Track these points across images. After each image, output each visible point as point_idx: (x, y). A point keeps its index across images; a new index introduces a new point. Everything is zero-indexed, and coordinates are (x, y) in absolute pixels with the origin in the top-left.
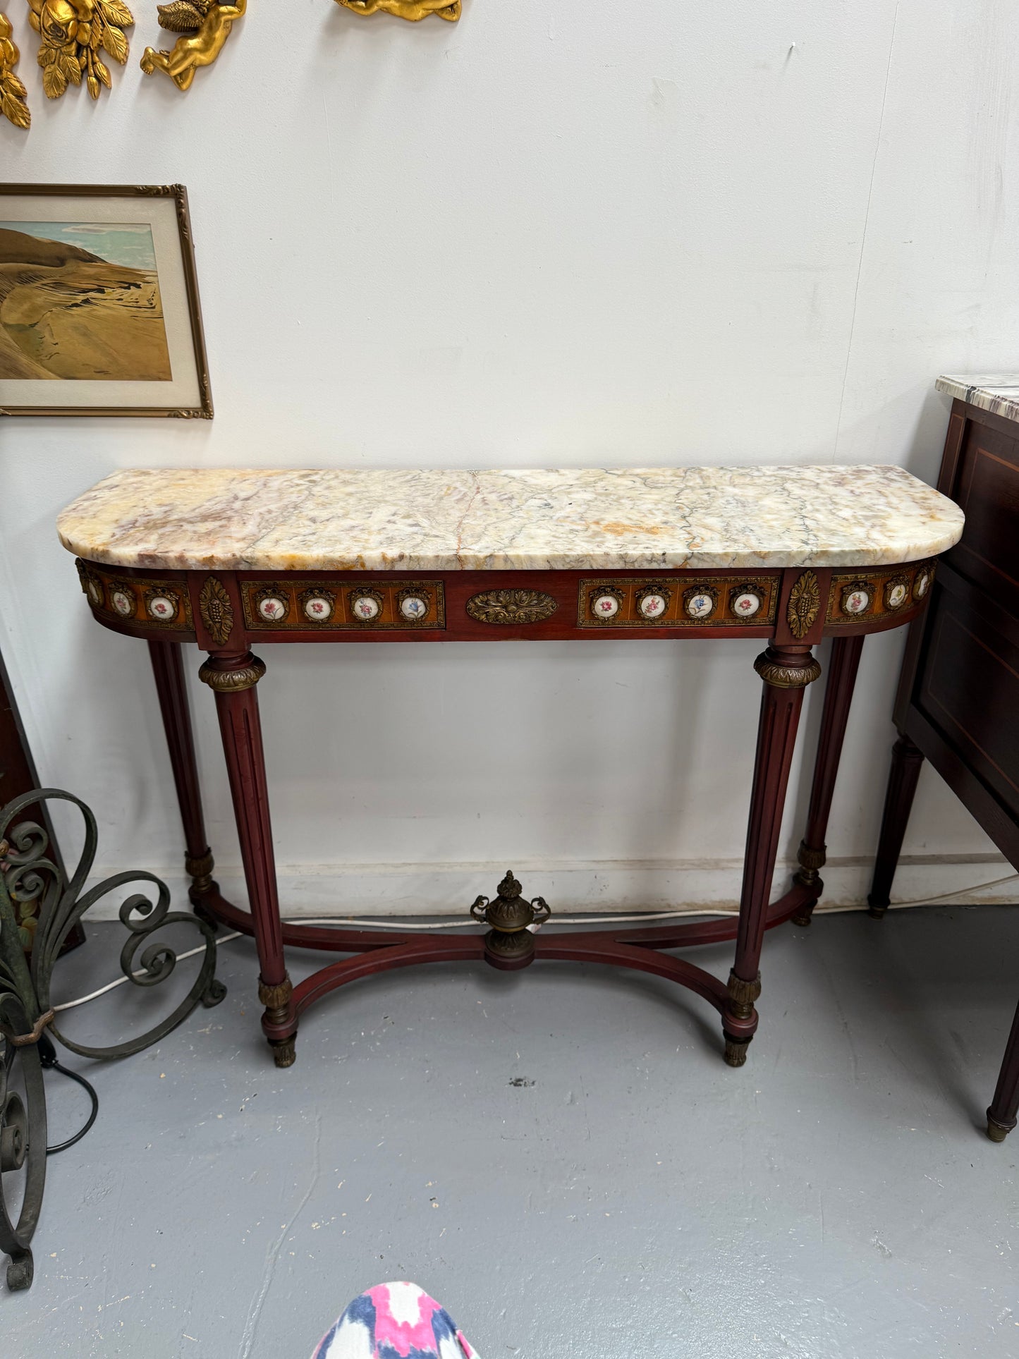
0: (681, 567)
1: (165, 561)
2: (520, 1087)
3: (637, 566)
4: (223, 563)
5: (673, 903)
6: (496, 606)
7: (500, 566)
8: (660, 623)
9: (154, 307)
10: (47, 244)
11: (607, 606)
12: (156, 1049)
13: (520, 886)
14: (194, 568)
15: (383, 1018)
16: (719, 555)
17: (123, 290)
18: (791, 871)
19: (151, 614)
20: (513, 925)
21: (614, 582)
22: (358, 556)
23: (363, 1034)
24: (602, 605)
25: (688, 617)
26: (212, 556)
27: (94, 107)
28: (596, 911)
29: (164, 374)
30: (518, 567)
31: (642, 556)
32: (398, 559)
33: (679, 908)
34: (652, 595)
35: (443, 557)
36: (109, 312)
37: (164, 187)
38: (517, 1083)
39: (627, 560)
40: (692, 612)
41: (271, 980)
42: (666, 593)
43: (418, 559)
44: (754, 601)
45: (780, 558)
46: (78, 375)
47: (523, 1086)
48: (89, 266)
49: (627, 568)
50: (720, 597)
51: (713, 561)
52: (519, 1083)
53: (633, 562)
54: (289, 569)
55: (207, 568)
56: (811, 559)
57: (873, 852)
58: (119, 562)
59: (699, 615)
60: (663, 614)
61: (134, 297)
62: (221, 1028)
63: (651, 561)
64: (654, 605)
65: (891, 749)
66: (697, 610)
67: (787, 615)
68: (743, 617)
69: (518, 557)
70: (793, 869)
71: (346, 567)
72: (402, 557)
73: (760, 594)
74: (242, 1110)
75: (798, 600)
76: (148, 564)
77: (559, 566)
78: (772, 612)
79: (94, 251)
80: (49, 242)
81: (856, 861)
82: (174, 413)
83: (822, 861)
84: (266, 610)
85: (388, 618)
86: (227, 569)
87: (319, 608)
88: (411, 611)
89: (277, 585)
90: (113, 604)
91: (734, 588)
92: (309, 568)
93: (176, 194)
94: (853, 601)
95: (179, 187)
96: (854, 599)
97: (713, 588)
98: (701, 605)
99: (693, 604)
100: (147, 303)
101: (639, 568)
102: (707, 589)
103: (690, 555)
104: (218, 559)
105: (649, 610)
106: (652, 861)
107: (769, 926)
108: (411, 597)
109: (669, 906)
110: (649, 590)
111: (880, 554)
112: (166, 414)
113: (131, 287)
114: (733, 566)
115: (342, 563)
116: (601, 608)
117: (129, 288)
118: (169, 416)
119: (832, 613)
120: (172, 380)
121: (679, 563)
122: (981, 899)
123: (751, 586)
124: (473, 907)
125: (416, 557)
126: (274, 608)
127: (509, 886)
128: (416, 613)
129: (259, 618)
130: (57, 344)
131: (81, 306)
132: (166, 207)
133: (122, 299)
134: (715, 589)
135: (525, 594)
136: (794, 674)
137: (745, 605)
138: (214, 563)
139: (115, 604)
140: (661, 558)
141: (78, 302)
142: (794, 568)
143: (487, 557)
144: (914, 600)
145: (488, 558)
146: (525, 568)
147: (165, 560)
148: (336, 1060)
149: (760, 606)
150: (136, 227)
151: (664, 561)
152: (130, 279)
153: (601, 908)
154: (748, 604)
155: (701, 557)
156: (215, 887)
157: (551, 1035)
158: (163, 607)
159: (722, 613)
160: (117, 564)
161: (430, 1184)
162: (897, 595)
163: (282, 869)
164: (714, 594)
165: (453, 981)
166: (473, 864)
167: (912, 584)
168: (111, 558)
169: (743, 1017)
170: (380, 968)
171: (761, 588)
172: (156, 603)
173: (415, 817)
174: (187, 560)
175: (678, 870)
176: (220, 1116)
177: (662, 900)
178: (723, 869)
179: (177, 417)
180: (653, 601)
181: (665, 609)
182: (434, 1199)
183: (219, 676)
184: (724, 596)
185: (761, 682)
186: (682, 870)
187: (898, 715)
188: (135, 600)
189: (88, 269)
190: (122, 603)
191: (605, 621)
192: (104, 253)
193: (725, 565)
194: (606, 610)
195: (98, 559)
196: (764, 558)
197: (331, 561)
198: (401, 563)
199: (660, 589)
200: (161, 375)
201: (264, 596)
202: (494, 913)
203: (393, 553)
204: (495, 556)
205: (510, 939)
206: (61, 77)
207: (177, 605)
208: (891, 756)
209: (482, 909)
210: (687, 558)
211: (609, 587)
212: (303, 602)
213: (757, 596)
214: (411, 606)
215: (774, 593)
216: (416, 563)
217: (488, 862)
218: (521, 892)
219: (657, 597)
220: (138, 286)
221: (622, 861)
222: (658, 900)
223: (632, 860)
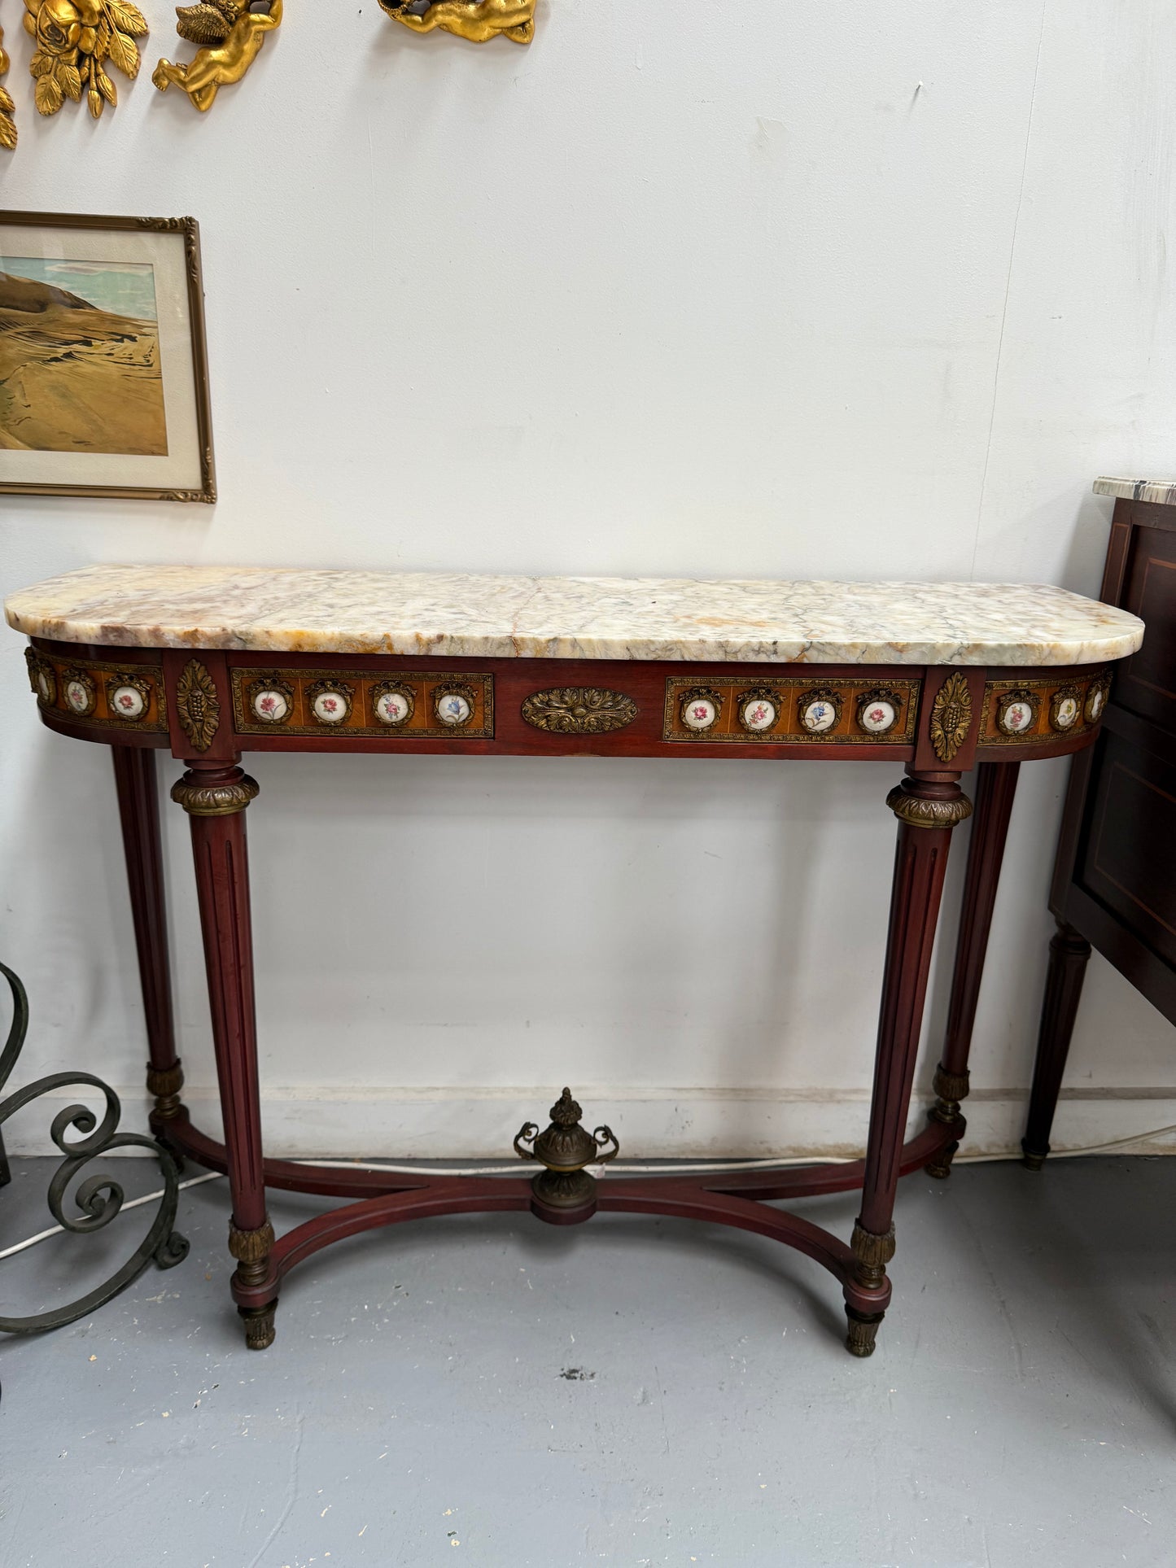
0: (797, 661)
1: (136, 636)
2: (574, 1380)
3: (740, 658)
4: (210, 639)
5: (775, 1147)
6: (559, 708)
7: (566, 653)
8: (768, 737)
9: (151, 365)
10: (26, 284)
11: (701, 714)
12: (88, 1323)
13: (580, 1110)
14: (171, 645)
15: (394, 1287)
16: (845, 646)
17: (115, 343)
18: (924, 1106)
19: (114, 709)
20: (569, 1163)
21: (711, 682)
22: (385, 635)
23: (366, 1307)
24: (695, 711)
25: (805, 731)
26: (196, 631)
27: (94, 127)
28: (675, 1157)
29: (159, 448)
30: (589, 655)
31: (747, 645)
32: (436, 640)
33: (784, 1154)
34: (758, 699)
35: (493, 640)
36: (94, 368)
37: (172, 220)
38: (571, 1375)
39: (728, 649)
40: (809, 724)
41: (246, 1223)
42: (777, 698)
43: (462, 640)
44: (887, 711)
45: (923, 652)
46: (53, 446)
47: (578, 1379)
48: (74, 313)
49: (728, 660)
50: (844, 706)
51: (837, 654)
52: (573, 1375)
53: (736, 653)
54: (294, 650)
55: (188, 646)
56: (960, 654)
57: (1025, 1081)
58: (77, 637)
59: (819, 727)
60: (772, 726)
61: (127, 352)
62: (178, 1296)
63: (758, 652)
64: (760, 714)
65: (1048, 945)
66: (816, 721)
67: (931, 730)
68: (874, 732)
69: (589, 641)
70: (927, 1102)
71: (368, 649)
72: (441, 638)
73: (896, 703)
74: (196, 1406)
75: (944, 710)
76: (113, 640)
77: (641, 656)
78: (911, 727)
79: (83, 295)
80: (28, 281)
81: (1006, 1094)
82: (168, 495)
83: (965, 1091)
84: (262, 707)
85: (420, 722)
86: (214, 648)
87: (332, 707)
88: (450, 713)
89: (279, 674)
90: (66, 699)
91: (863, 694)
92: (321, 650)
93: (185, 229)
94: (1012, 715)
95: (190, 220)
96: (1014, 712)
97: (836, 693)
98: (821, 715)
99: (810, 713)
100: (142, 360)
101: (743, 661)
102: (829, 693)
103: (808, 645)
104: (204, 634)
105: (754, 721)
106: (747, 1090)
107: (905, 1170)
108: (451, 694)
109: (770, 1151)
110: (755, 693)
111: (1046, 652)
112: (158, 495)
113: (125, 340)
114: (862, 661)
115: (363, 644)
116: (693, 715)
117: (121, 341)
118: (161, 499)
119: (986, 732)
120: (166, 455)
121: (794, 655)
122: (1162, 1148)
123: (884, 692)
124: (517, 1138)
125: (459, 638)
126: (273, 705)
127: (566, 1110)
128: (456, 716)
129: (254, 718)
130: (29, 406)
131: (62, 360)
132: (173, 246)
133: (112, 354)
134: (839, 695)
135: (597, 693)
136: (942, 810)
137: (876, 716)
138: (197, 640)
139: (68, 697)
140: (772, 648)
141: (59, 356)
142: (939, 666)
143: (549, 641)
144: (1085, 722)
145: (551, 643)
146: (599, 657)
147: (135, 634)
148: (330, 1340)
149: (896, 717)
150: (136, 268)
151: (775, 652)
152: (120, 330)
153: (683, 1153)
154: (880, 715)
155: (822, 647)
156: (183, 1112)
157: (617, 1313)
158: (130, 700)
159: (847, 726)
160: (73, 640)
161: (449, 1512)
162: (1067, 712)
163: (268, 1091)
164: (838, 700)
165: (488, 1241)
166: (517, 1090)
167: (1084, 700)
168: (67, 633)
169: (872, 1286)
170: (391, 1219)
171: (897, 694)
172: (121, 694)
173: (445, 1025)
174: (163, 634)
175: (781, 1102)
176: (166, 1415)
177: (761, 1143)
178: (839, 1102)
179: (171, 499)
180: (759, 708)
181: (775, 719)
182: (454, 1533)
183: (196, 793)
184: (850, 705)
185: (896, 821)
186: (786, 1102)
187: (1056, 900)
188: (95, 690)
189: (71, 316)
190: (78, 696)
191: (699, 733)
192: (95, 297)
193: (852, 659)
194: (700, 718)
195: (50, 635)
196: (901, 651)
197: (349, 641)
198: (440, 646)
199: (769, 692)
200: (155, 449)
201: (261, 688)
202: (545, 1146)
203: (429, 633)
204: (561, 640)
205: (565, 1184)
206: (57, 89)
207: (149, 697)
208: (1048, 954)
209: (529, 1141)
210: (804, 649)
211: (705, 687)
212: (311, 697)
213: (891, 704)
214: (450, 706)
215: (913, 703)
216: (459, 647)
217: (537, 1088)
218: (580, 1118)
219: (764, 702)
220: (133, 339)
221: (710, 1089)
222: (755, 1143)
223: (724, 1089)
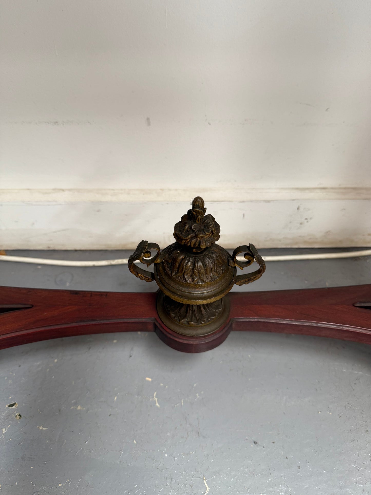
15: (7, 406)
28: (289, 246)
124: (133, 257)
153: (296, 243)
165: (115, 341)
209: (148, 263)
221: (332, 188)
222: (364, 235)
223: (345, 188)
